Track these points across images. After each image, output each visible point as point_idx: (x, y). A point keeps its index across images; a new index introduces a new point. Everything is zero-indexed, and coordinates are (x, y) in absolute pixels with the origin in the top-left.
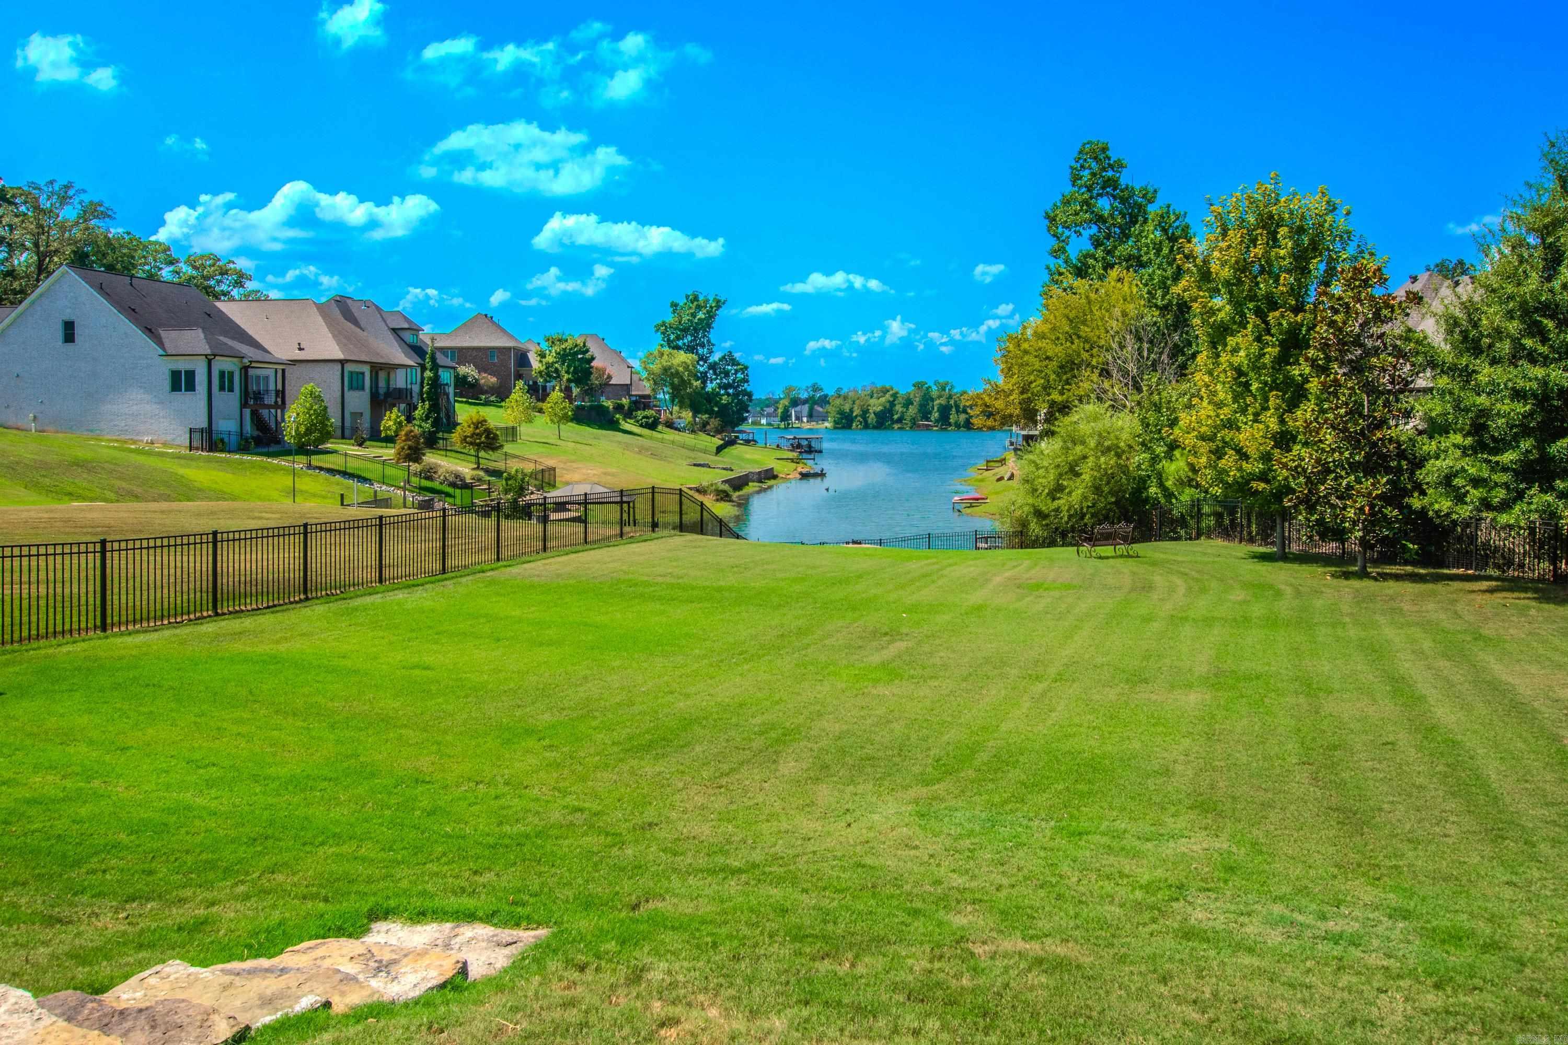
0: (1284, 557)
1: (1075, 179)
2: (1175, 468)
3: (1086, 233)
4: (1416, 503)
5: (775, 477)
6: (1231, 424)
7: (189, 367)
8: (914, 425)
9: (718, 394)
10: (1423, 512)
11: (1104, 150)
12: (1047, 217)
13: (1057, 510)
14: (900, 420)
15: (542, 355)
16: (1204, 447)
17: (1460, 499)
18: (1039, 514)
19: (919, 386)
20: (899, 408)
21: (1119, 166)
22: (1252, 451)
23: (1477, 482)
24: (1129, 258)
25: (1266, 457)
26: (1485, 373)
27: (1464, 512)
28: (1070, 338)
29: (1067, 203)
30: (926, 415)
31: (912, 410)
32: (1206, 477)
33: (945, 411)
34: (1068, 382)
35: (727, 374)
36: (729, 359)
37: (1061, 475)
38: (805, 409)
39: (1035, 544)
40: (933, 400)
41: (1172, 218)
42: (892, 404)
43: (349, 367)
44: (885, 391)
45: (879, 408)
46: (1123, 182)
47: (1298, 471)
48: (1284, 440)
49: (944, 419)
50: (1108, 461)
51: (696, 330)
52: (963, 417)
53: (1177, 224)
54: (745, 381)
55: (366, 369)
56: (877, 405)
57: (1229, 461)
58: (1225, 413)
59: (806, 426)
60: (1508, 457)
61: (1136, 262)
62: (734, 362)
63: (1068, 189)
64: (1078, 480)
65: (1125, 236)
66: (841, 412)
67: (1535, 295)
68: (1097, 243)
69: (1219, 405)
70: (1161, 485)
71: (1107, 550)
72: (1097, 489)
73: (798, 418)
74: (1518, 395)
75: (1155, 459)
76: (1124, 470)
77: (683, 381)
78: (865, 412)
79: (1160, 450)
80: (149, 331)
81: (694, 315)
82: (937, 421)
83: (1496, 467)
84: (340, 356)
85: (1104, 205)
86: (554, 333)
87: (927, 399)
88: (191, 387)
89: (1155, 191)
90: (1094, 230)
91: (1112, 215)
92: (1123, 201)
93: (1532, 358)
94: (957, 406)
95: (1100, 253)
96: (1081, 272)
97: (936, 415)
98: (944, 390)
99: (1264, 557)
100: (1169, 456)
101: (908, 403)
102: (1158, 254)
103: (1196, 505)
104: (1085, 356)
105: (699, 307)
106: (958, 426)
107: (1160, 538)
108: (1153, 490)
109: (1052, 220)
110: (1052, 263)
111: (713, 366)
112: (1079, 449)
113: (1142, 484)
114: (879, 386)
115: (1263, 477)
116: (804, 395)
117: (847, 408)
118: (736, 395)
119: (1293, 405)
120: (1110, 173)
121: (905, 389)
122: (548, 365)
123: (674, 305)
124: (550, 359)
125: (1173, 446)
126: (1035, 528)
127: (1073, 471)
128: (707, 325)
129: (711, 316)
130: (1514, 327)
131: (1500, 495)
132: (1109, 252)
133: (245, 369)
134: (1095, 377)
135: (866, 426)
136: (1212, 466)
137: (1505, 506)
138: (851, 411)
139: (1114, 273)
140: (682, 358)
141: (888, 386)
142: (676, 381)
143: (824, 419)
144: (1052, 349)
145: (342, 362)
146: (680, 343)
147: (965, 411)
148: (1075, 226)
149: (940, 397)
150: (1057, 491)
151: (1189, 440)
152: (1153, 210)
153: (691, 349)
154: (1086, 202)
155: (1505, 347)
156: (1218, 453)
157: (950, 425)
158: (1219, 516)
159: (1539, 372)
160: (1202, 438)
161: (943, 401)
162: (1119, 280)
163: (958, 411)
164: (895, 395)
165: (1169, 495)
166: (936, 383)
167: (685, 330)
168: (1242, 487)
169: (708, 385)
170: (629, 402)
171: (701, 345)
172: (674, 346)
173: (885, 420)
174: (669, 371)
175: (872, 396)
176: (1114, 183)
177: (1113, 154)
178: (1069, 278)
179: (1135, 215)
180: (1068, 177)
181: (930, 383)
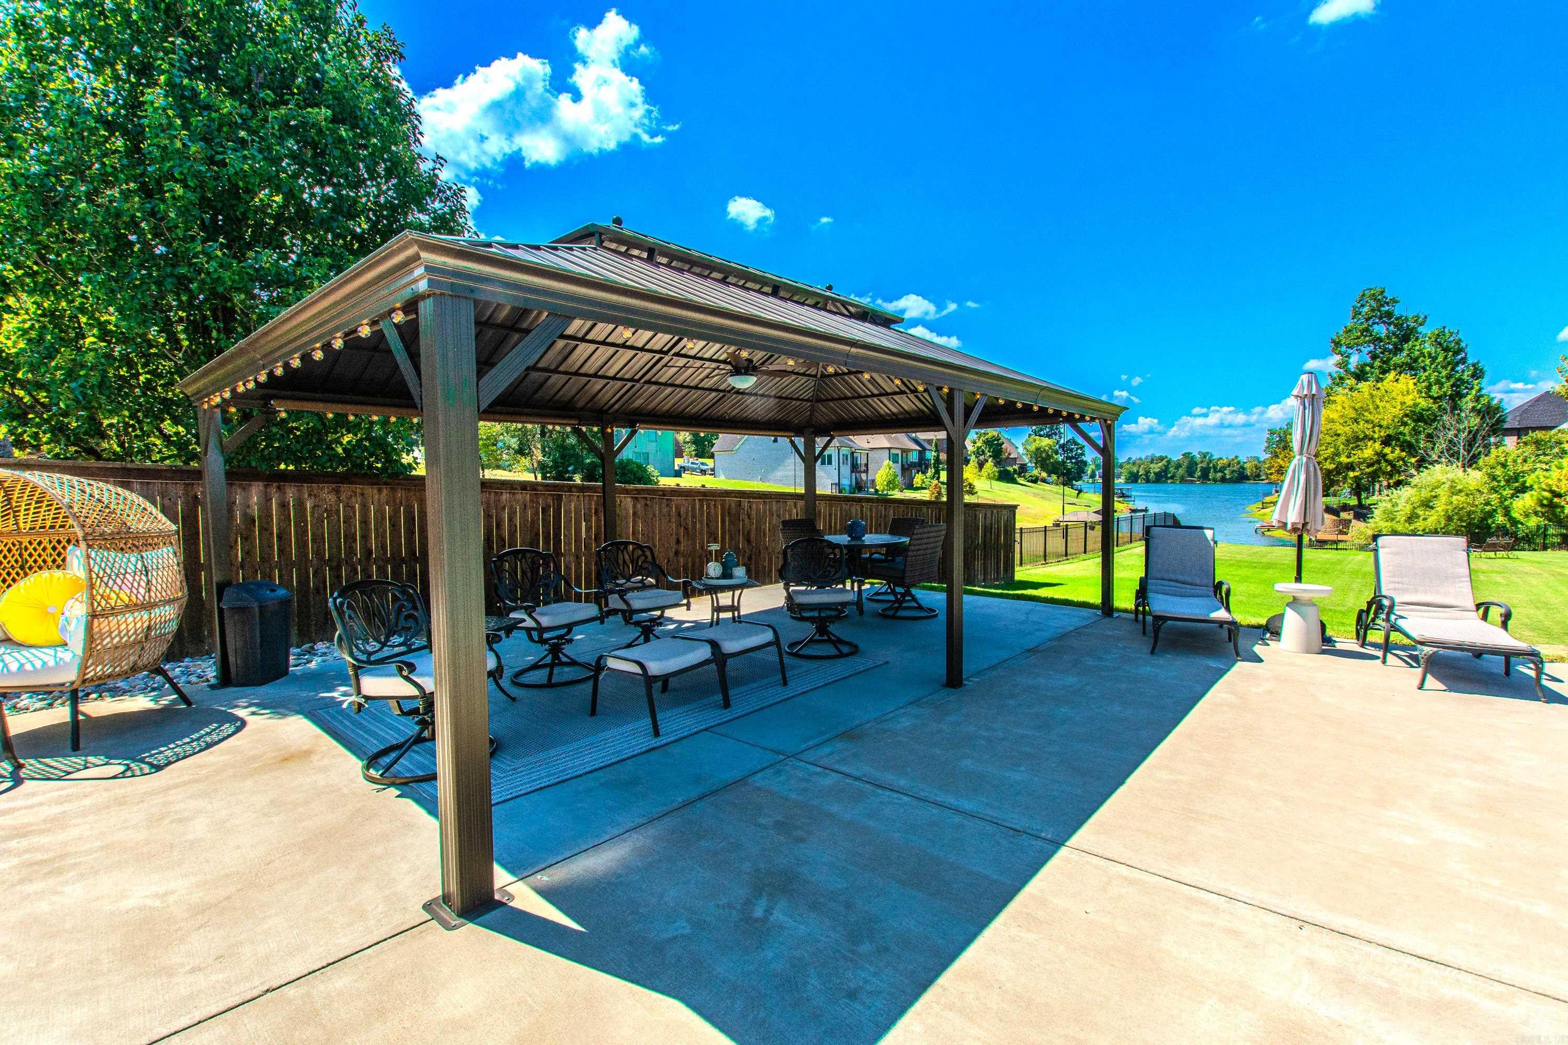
1: (1357, 313)
3: (1365, 350)
7: (829, 453)
8: (1183, 480)
9: (1066, 463)
11: (1381, 293)
14: (1172, 477)
15: (975, 442)
19: (1186, 455)
20: (1172, 469)
21: (1393, 301)
24: (1403, 364)
29: (1348, 332)
30: (1191, 474)
31: (1181, 471)
33: (1206, 471)
35: (1071, 450)
36: (1073, 442)
37: (1415, 508)
40: (1196, 464)
41: (1448, 335)
42: (1167, 467)
43: (893, 451)
44: (1161, 458)
45: (1157, 470)
46: (1397, 313)
49: (1205, 476)
52: (1219, 475)
53: (1452, 339)
54: (1082, 454)
55: (899, 452)
56: (1156, 468)
61: (1411, 367)
62: (1076, 444)
63: (1350, 324)
64: (1433, 511)
65: (1397, 350)
66: (1131, 473)
68: (1375, 356)
70: (1508, 516)
75: (1502, 499)
77: (1048, 455)
78: (1147, 473)
82: (1199, 477)
84: (889, 446)
85: (1381, 330)
87: (1192, 463)
89: (1426, 317)
90: (1372, 347)
91: (1388, 337)
92: (1397, 325)
94: (1214, 467)
95: (1377, 363)
96: (1361, 376)
97: (1198, 474)
98: (1205, 457)
101: (1178, 466)
102: (1433, 362)
104: (1368, 433)
106: (1215, 480)
108: (1500, 519)
109: (1337, 344)
111: (1062, 446)
114: (1158, 455)
117: (1135, 470)
118: (1076, 463)
120: (1386, 308)
121: (1176, 457)
122: (979, 448)
124: (979, 444)
127: (1427, 506)
132: (1383, 361)
133: (852, 453)
135: (1148, 481)
138: (1138, 472)
139: (1391, 375)
140: (1046, 443)
141: (1164, 455)
142: (1044, 455)
144: (1342, 429)
145: (889, 449)
146: (1042, 433)
147: (1221, 471)
148: (1354, 346)
149: (1202, 462)
152: (1424, 329)
153: (1049, 436)
154: (1363, 331)
157: (1209, 480)
161: (1204, 465)
162: (1398, 380)
163: (1216, 471)
164: (1169, 462)
166: (1200, 453)
169: (1060, 458)
170: (1020, 468)
171: (1055, 434)
172: (1040, 436)
173: (1161, 477)
174: (1038, 449)
175: (1152, 462)
176: (1389, 314)
177: (1389, 295)
178: (1351, 382)
179: (1406, 335)
180: (1351, 314)
181: (1195, 453)
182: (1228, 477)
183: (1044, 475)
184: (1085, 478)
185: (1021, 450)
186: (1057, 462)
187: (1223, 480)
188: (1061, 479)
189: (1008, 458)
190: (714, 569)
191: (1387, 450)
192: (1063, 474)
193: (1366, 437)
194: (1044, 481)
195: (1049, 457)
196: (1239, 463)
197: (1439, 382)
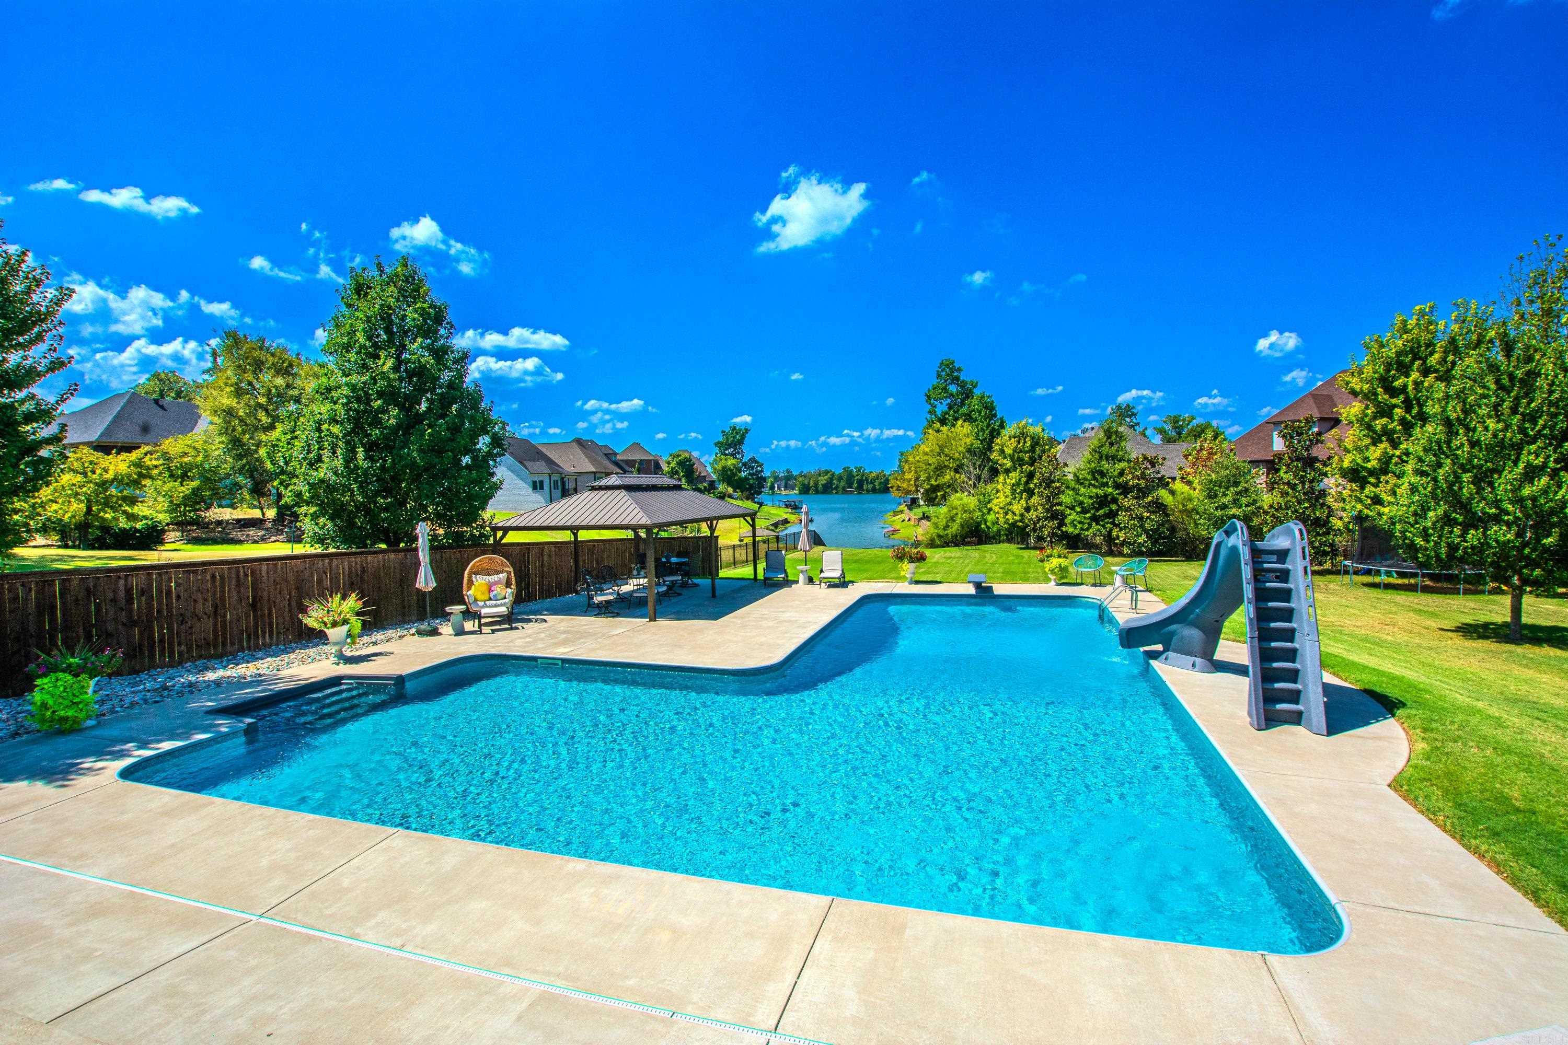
0: (1027, 548)
1: (939, 376)
2: (991, 518)
3: (945, 403)
4: (1064, 529)
5: (788, 522)
6: (1010, 504)
7: (541, 479)
8: (845, 491)
9: (749, 479)
10: (1066, 532)
11: (952, 363)
12: (926, 395)
13: (947, 535)
14: (836, 488)
15: (669, 463)
16: (1001, 511)
17: (1075, 527)
18: (939, 536)
19: (846, 469)
20: (835, 481)
21: (959, 370)
22: (1017, 512)
23: (1080, 522)
24: (965, 415)
25: (1022, 515)
26: (1082, 490)
27: (1077, 531)
28: (939, 454)
29: (934, 389)
30: (850, 486)
31: (843, 483)
32: (1002, 520)
33: (860, 483)
34: (938, 475)
35: (752, 468)
36: (753, 460)
37: (948, 521)
38: (783, 483)
39: (937, 547)
40: (853, 477)
41: (988, 397)
42: (831, 479)
44: (827, 472)
45: (824, 482)
46: (962, 378)
47: (1031, 520)
48: (1028, 509)
49: (860, 488)
50: (966, 516)
51: (736, 445)
52: (870, 486)
53: (990, 400)
54: (762, 471)
56: (823, 480)
57: (1009, 516)
58: (1008, 500)
59: (784, 493)
60: (1088, 515)
61: (969, 418)
62: (756, 462)
63: (935, 382)
64: (955, 523)
65: (963, 404)
66: (803, 485)
67: (1095, 468)
68: (950, 408)
69: (1007, 497)
70: (985, 524)
71: (969, 548)
72: (962, 526)
73: (779, 488)
74: (1090, 497)
75: (983, 515)
76: (972, 518)
77: (733, 472)
78: (816, 484)
79: (985, 511)
80: (521, 462)
81: (734, 437)
82: (856, 488)
83: (1085, 518)
84: (594, 470)
85: (953, 389)
86: (675, 452)
87: (850, 476)
88: (542, 488)
89: (978, 383)
90: (949, 401)
91: (957, 394)
92: (962, 387)
93: (1094, 486)
94: (867, 479)
95: (951, 413)
96: (943, 422)
97: (855, 485)
98: (859, 471)
99: (1021, 549)
100: (989, 513)
101: (840, 478)
102: (980, 415)
103: (999, 531)
104: (947, 463)
105: (737, 433)
106: (868, 491)
107: (986, 544)
108: (983, 526)
109: (929, 397)
110: (928, 416)
111: (745, 464)
112: (954, 512)
113: (979, 524)
114: (824, 470)
115: (1020, 521)
116: (781, 475)
117: (806, 482)
118: (757, 479)
119: (1030, 497)
120: (956, 374)
121: (838, 471)
122: (673, 468)
123: (723, 432)
124: (673, 465)
125: (990, 510)
126: (938, 542)
127: (952, 519)
128: (741, 442)
129: (743, 437)
130: (1089, 477)
131: (1086, 526)
132: (955, 412)
133: (563, 478)
134: (952, 473)
135: (817, 492)
136: (1004, 517)
137: (1087, 529)
138: (809, 483)
139: (960, 422)
140: (731, 462)
141: (828, 470)
142: (729, 473)
143: (793, 489)
144: (932, 460)
145: (595, 473)
146: (728, 453)
147: (872, 483)
148: (939, 400)
149: (857, 475)
150: (946, 527)
151: (996, 509)
152: (977, 392)
153: (733, 455)
154: (943, 389)
155: (1087, 483)
156: (1006, 513)
157: (864, 490)
158: (1007, 535)
159: (1094, 490)
160: (1001, 508)
161: (859, 477)
162: (962, 426)
163: (867, 483)
164: (833, 475)
165: (988, 528)
166: (856, 468)
167: (730, 446)
168: (1014, 525)
169: (743, 475)
170: (709, 485)
171: (738, 453)
172: (726, 455)
173: (827, 489)
174: (724, 468)
175: (820, 475)
176: (957, 378)
177: (956, 365)
178: (937, 425)
179: (968, 395)
180: (935, 375)
181: (852, 467)
182: (877, 487)
183: (730, 490)
184: (766, 490)
185: (709, 469)
186: (740, 478)
187: (874, 490)
188: (746, 493)
189: (699, 476)
190: (635, 572)
191: (957, 476)
192: (747, 489)
193: (945, 466)
194: (730, 496)
195: (734, 475)
196: (884, 475)
197: (983, 430)
